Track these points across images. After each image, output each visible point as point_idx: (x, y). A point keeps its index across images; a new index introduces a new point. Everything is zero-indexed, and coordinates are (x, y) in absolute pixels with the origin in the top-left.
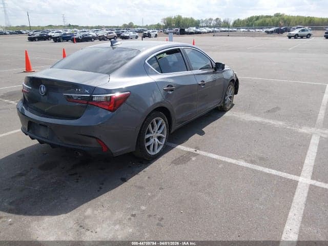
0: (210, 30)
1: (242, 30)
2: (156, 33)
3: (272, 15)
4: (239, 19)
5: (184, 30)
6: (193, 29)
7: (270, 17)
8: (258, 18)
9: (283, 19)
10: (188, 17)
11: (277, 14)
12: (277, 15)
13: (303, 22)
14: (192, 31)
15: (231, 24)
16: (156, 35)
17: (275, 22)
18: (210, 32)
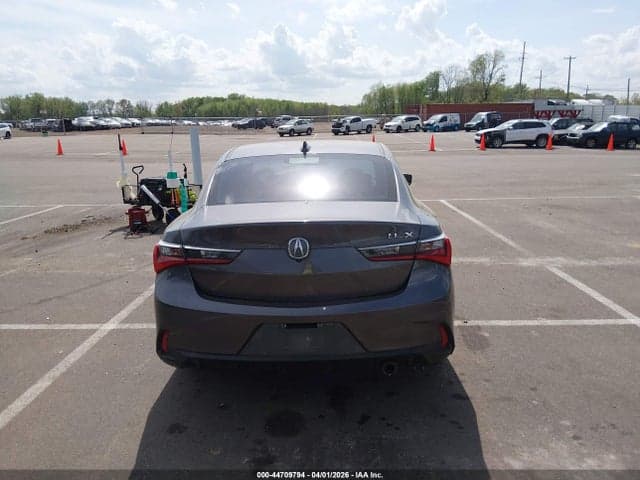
0: (125, 121)
1: (186, 122)
2: (8, 129)
3: (225, 96)
4: (166, 103)
5: (70, 122)
6: (89, 121)
7: (223, 100)
8: (201, 101)
9: (244, 103)
10: (58, 96)
11: (233, 95)
12: (233, 97)
13: (278, 109)
14: (88, 124)
15: (153, 111)
16: (8, 133)
17: (233, 109)
18: (126, 126)
